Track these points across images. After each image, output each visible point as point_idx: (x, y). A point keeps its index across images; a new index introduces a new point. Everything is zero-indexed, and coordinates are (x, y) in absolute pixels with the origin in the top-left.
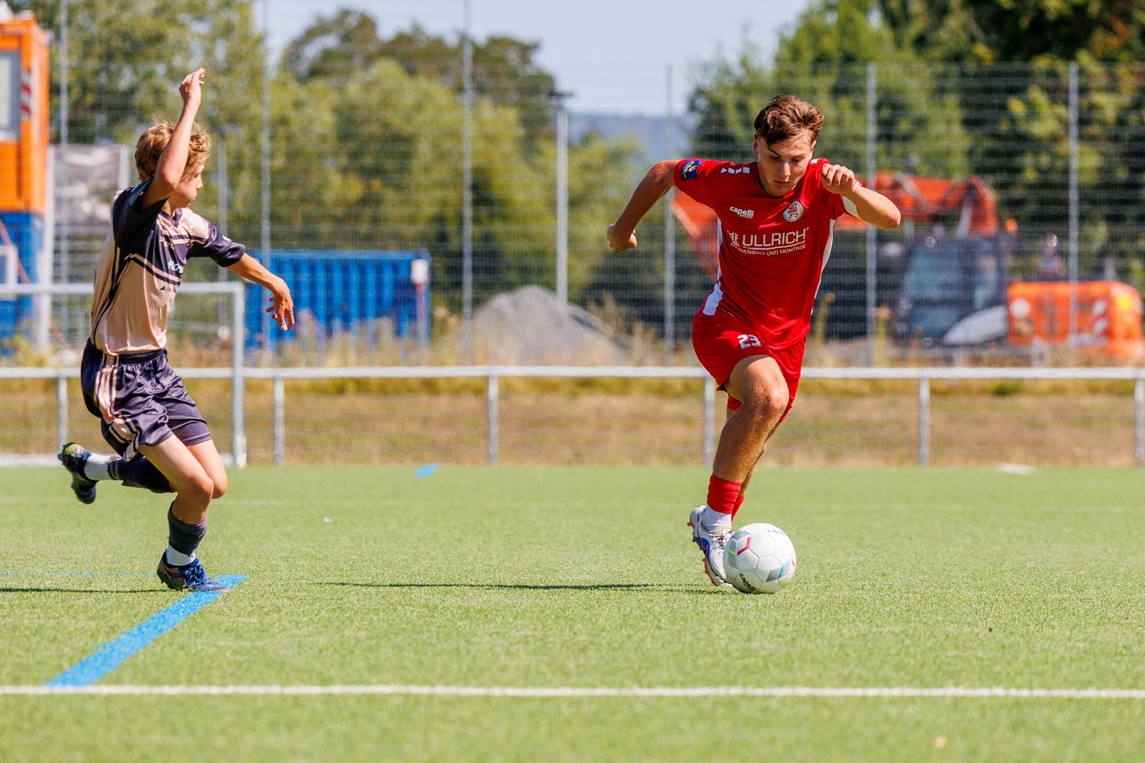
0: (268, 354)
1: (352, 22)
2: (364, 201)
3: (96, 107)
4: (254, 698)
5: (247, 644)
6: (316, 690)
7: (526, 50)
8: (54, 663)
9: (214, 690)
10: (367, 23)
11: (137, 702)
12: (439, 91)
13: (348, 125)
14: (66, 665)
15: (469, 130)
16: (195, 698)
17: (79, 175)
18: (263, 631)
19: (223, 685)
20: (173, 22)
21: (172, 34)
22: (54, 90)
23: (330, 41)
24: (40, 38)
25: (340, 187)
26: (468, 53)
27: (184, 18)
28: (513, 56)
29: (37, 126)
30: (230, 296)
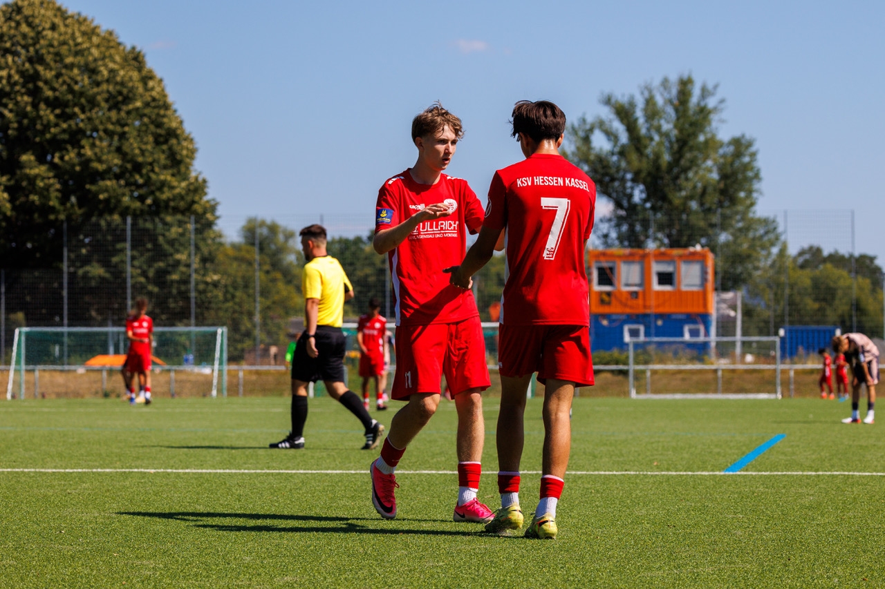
0: (788, 360)
1: (814, 250)
2: (819, 310)
3: (729, 279)
4: (793, 476)
5: (789, 458)
6: (814, 473)
7: (872, 259)
8: (725, 464)
9: (779, 473)
10: (819, 250)
11: (754, 477)
12: (844, 273)
13: (816, 284)
14: (729, 465)
15: (855, 286)
16: (774, 476)
17: (724, 301)
18: (794, 453)
19: (782, 472)
20: (755, 250)
21: (754, 254)
22: (715, 273)
23: (807, 256)
24: (710, 256)
25: (811, 304)
26: (853, 261)
27: (758, 249)
28: (868, 262)
29: (710, 285)
30: (775, 342)
